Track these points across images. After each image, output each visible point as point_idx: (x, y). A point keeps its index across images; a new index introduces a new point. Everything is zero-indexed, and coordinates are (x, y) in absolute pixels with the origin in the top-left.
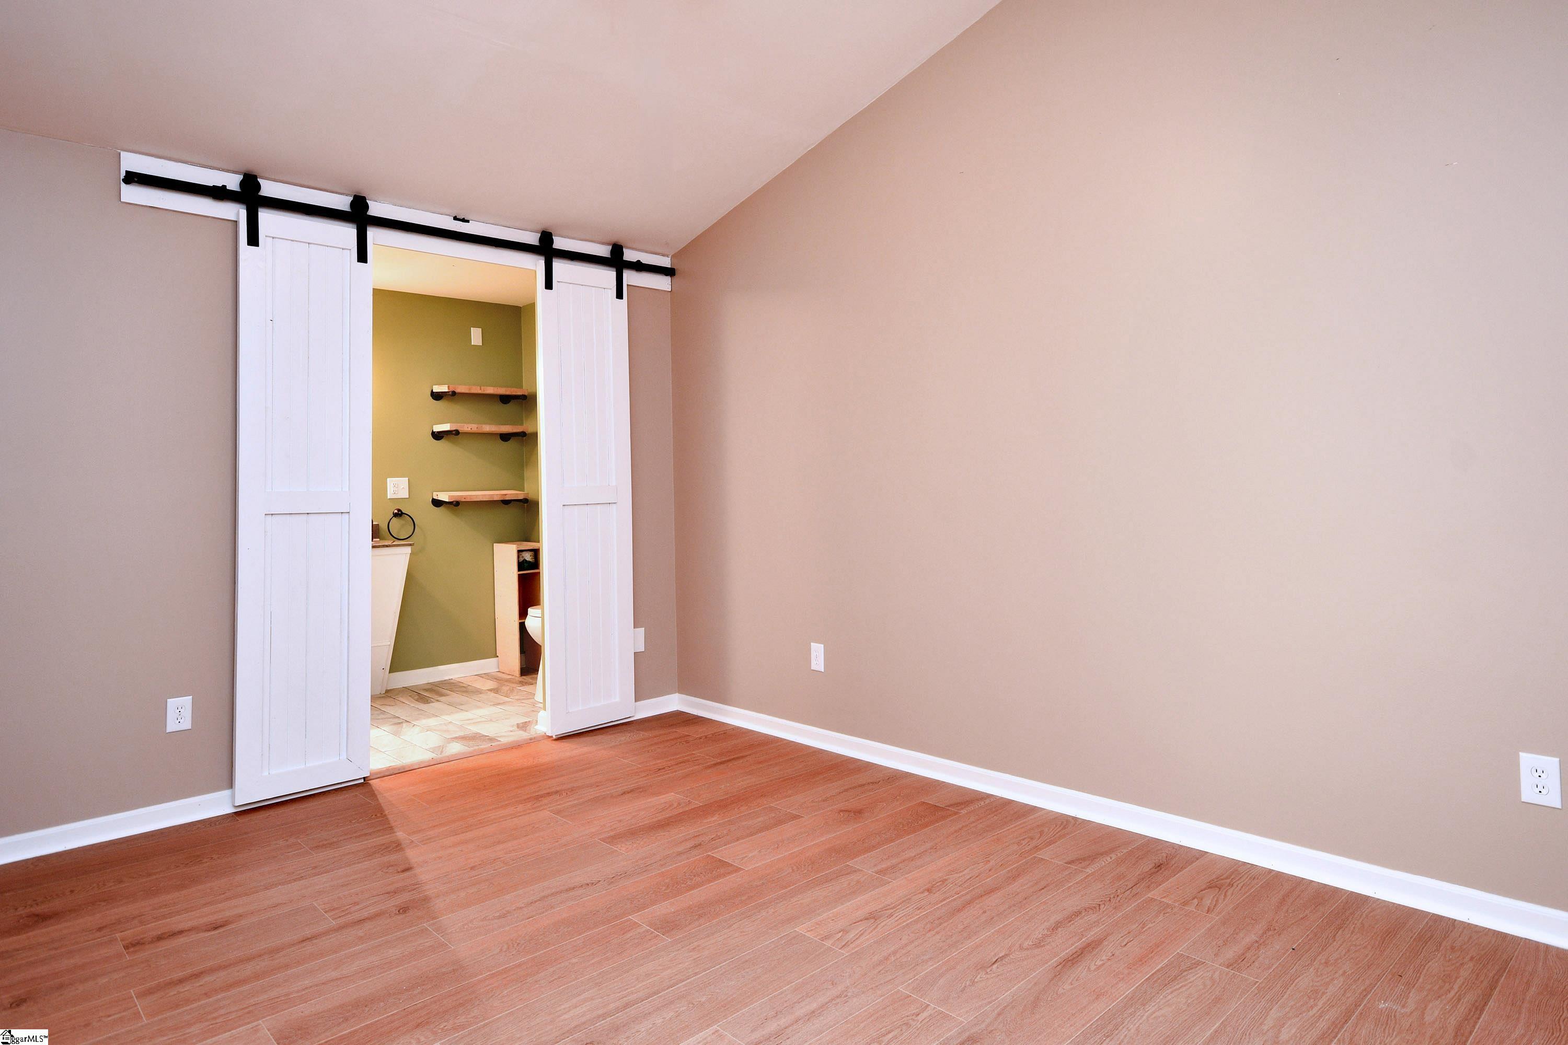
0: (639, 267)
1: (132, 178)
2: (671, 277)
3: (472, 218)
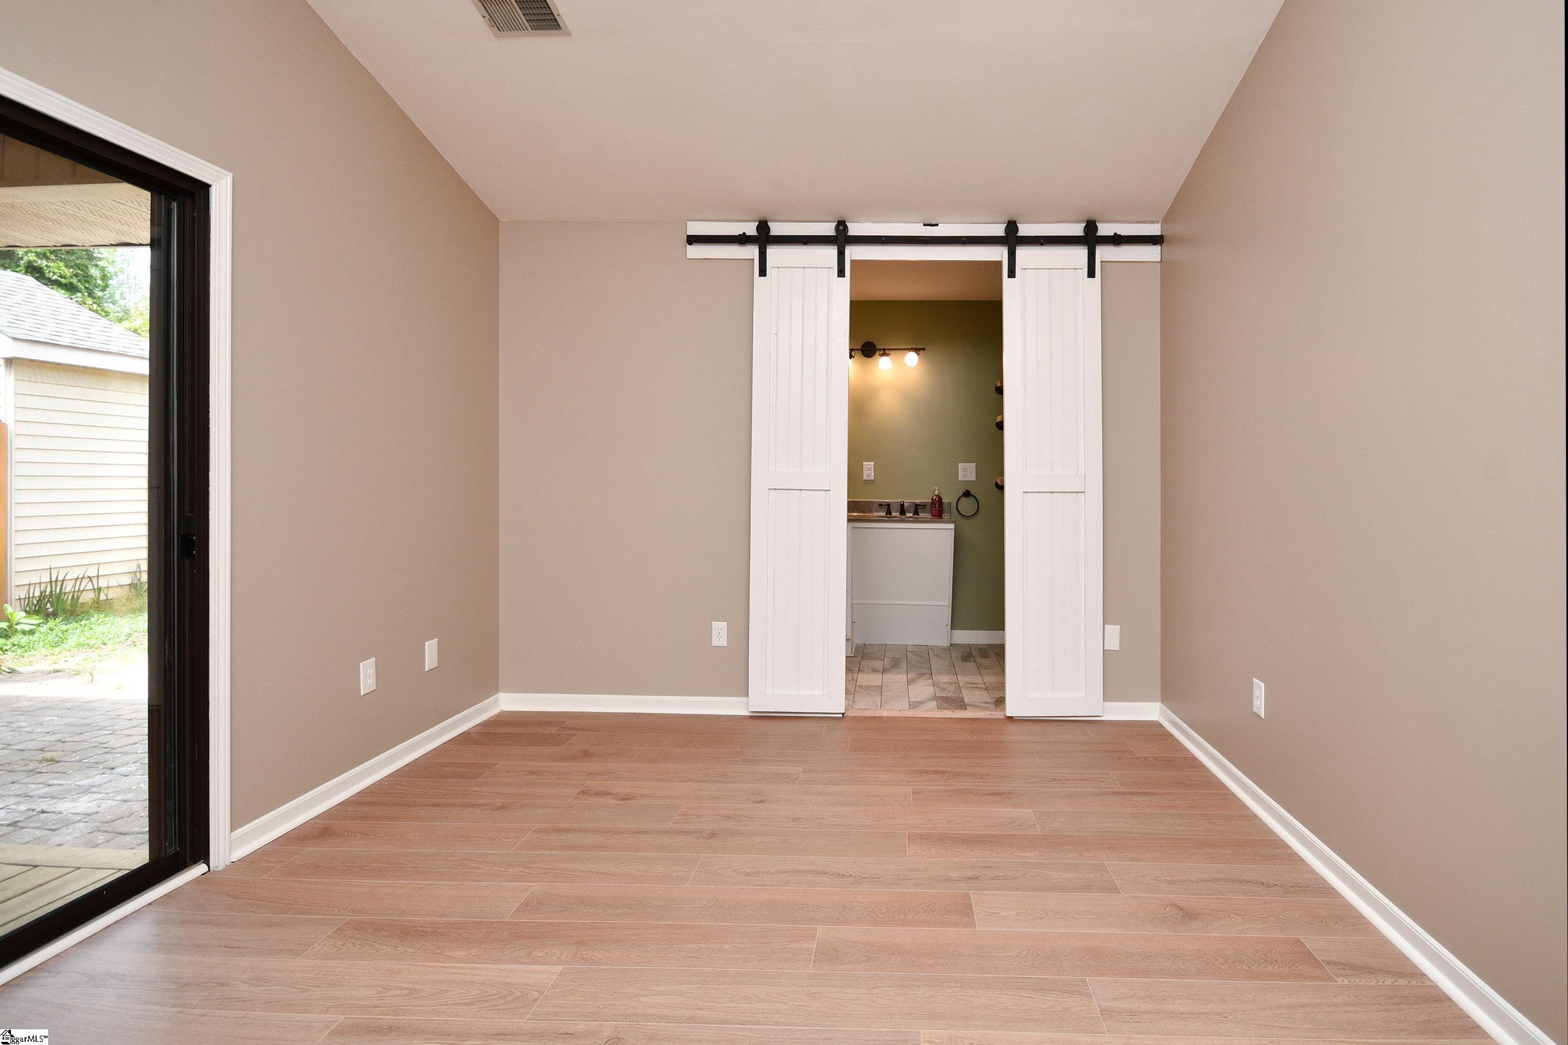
0: (1117, 240)
1: (693, 240)
2: (1161, 245)
3: (941, 222)
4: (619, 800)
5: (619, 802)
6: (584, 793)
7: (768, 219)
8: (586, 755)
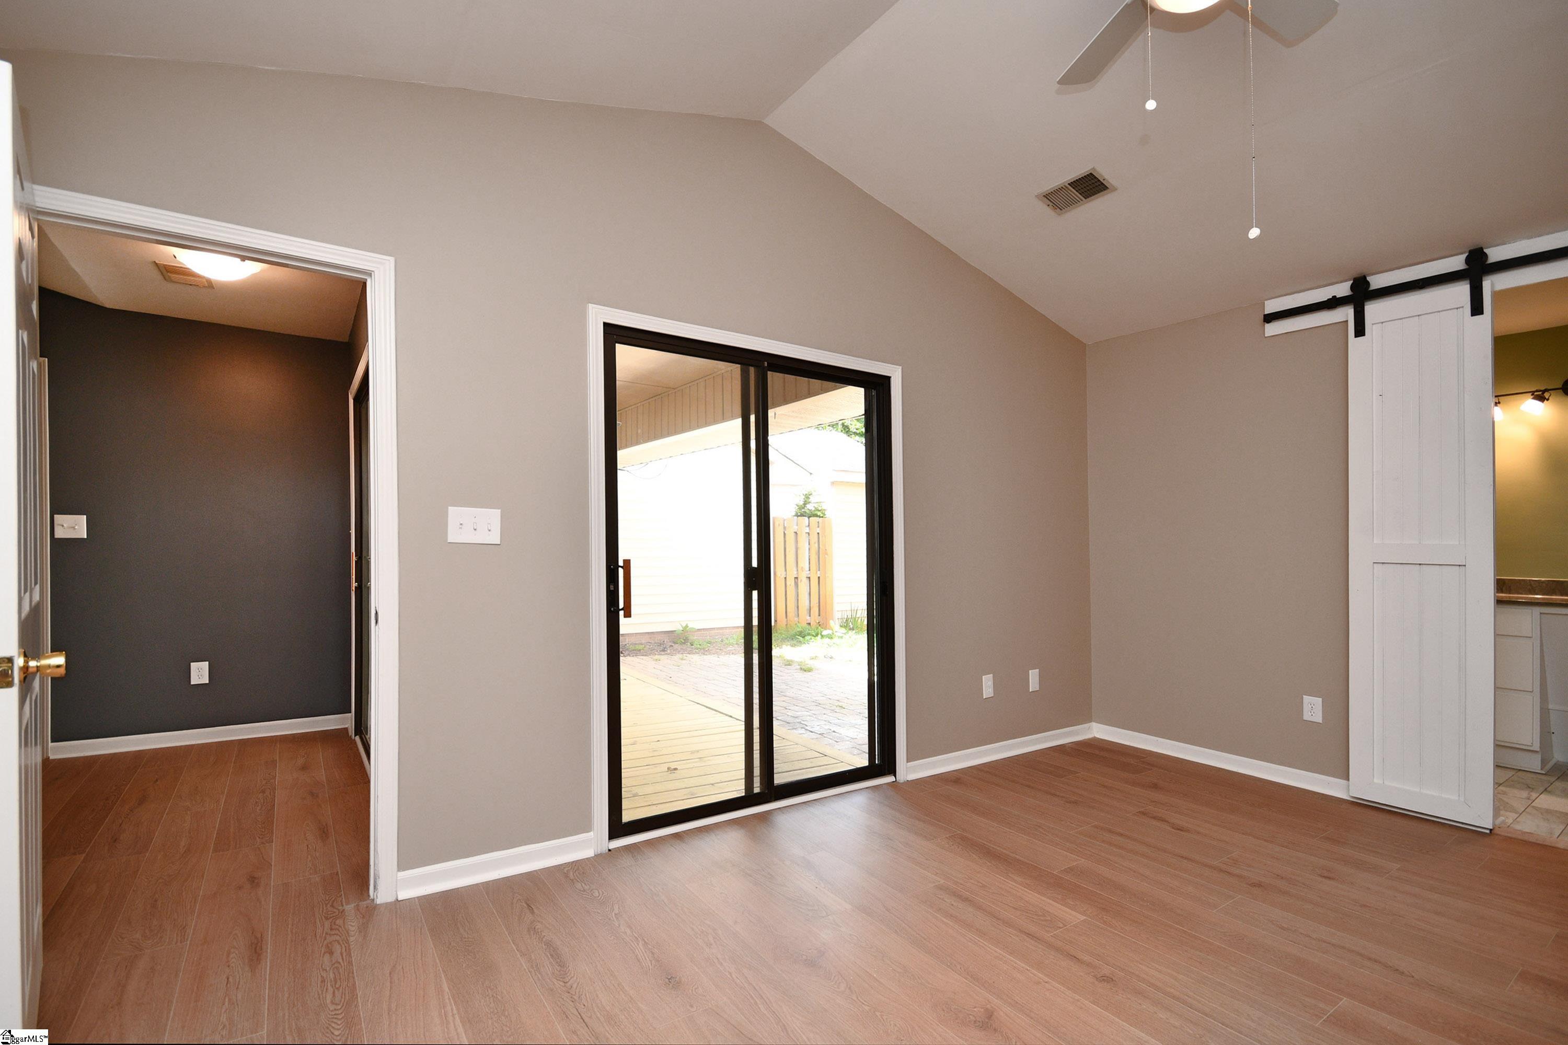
1: (1270, 318)
4: (1173, 828)
5: (1173, 830)
6: (1143, 813)
7: (1365, 274)
8: (1155, 786)
